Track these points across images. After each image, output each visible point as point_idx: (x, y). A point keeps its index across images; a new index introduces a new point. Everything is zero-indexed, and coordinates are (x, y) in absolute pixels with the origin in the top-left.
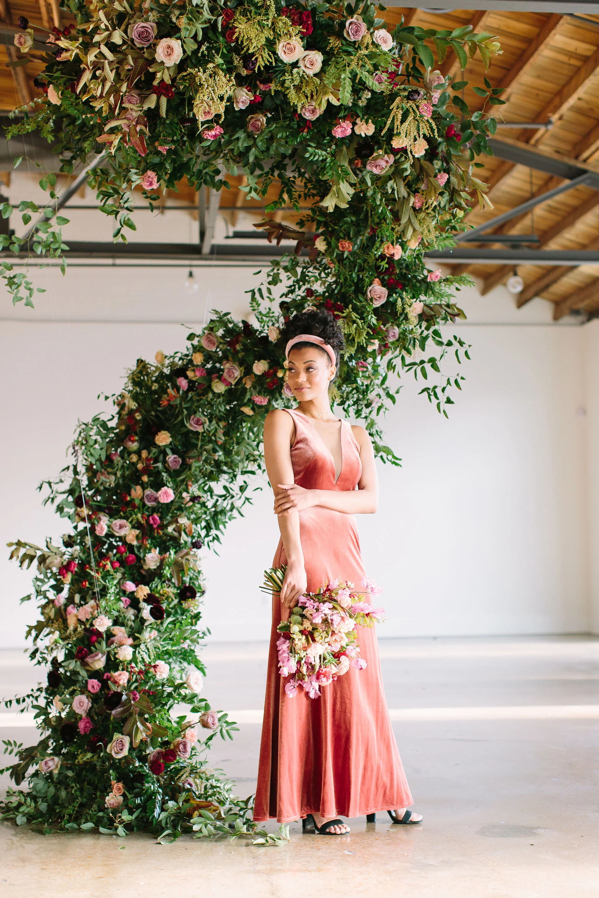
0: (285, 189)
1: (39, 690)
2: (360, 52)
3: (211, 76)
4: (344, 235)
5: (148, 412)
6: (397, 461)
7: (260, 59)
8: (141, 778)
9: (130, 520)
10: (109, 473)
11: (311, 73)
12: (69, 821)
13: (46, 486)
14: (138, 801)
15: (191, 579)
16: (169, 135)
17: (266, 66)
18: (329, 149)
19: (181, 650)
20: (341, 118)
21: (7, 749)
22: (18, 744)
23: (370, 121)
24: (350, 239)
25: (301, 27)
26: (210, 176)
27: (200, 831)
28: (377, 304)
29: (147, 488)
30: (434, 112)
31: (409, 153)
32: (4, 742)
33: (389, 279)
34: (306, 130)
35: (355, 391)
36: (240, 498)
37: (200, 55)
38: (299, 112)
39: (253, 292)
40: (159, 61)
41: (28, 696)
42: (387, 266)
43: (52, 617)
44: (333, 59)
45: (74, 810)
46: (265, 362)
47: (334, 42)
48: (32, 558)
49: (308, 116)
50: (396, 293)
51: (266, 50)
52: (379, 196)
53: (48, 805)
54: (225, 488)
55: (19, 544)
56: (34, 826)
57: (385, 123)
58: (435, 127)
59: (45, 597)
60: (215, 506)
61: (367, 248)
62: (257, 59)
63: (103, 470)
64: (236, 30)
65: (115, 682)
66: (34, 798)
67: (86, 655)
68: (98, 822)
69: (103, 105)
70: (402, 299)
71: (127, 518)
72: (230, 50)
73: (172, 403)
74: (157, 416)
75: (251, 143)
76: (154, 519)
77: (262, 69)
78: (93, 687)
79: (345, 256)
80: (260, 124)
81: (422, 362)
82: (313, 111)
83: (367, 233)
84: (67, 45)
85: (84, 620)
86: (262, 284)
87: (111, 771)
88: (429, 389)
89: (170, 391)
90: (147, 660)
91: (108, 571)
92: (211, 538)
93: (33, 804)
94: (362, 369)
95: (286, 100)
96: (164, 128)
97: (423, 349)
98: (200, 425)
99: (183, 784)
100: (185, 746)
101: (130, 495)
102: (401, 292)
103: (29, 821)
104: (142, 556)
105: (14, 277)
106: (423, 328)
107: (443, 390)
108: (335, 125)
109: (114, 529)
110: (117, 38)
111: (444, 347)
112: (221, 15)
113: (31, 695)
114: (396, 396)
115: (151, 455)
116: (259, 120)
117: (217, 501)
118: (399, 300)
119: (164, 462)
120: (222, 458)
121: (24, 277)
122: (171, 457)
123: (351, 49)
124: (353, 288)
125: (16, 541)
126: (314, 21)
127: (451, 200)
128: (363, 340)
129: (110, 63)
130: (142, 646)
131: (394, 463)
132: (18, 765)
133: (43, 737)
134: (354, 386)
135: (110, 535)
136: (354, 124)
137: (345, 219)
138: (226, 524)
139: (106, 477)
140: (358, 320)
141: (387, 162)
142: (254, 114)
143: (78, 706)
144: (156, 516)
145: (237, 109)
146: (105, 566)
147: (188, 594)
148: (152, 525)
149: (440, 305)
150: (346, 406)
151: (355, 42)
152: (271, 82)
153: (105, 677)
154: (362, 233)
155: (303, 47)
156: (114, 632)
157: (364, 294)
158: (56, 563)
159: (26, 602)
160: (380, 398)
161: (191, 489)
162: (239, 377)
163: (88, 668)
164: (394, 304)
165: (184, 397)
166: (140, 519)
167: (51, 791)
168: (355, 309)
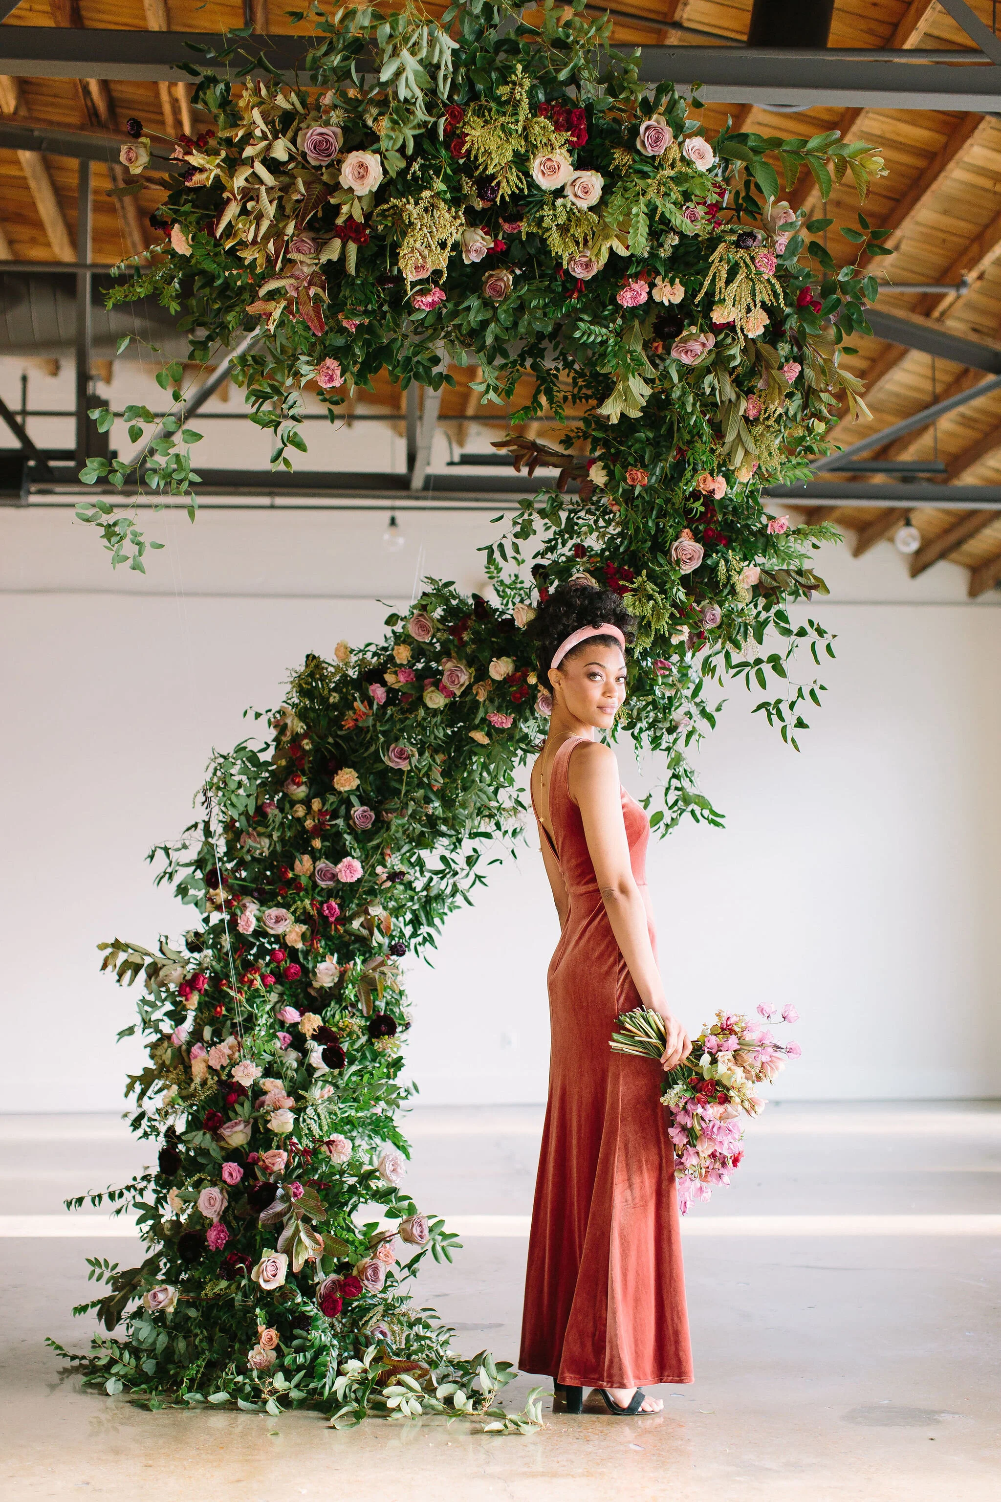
0: (542, 388)
1: (145, 1178)
2: (661, 172)
3: (426, 210)
4: (636, 461)
6: (718, 819)
7: (504, 184)
8: (305, 1322)
9: (292, 909)
10: (260, 835)
11: (584, 205)
12: (190, 1390)
13: (160, 853)
14: (300, 1359)
15: (387, 1004)
16: (360, 302)
17: (513, 195)
18: (611, 325)
19: (371, 1117)
20: (630, 276)
21: (93, 1272)
22: (111, 1265)
23: (677, 280)
24: (644, 466)
25: (569, 133)
26: (424, 366)
27: (398, 1409)
28: (687, 569)
29: (320, 859)
30: (779, 267)
31: (739, 331)
32: (89, 1261)
33: (706, 530)
34: (575, 295)
35: (651, 707)
36: (468, 875)
37: (409, 177)
38: (565, 267)
39: (490, 549)
40: (346, 187)
41: (128, 1188)
42: (702, 509)
43: (168, 1062)
44: (619, 184)
45: (197, 1372)
46: (509, 660)
47: (621, 158)
48: (137, 968)
49: (579, 273)
50: (717, 552)
51: (514, 169)
52: (691, 399)
53: (157, 1364)
54: (443, 859)
55: (117, 945)
56: (134, 1397)
57: (701, 285)
58: (779, 290)
59: (158, 1031)
60: (427, 887)
61: (671, 479)
62: (499, 183)
63: (250, 829)
64: (467, 139)
65: (266, 1168)
66: (136, 1352)
67: (221, 1123)
68: (237, 1391)
69: (257, 256)
70: (727, 561)
71: (287, 906)
72: (458, 170)
73: (360, 724)
74: (336, 745)
75: (489, 314)
76: (330, 908)
77: (507, 199)
78: (231, 1174)
79: (637, 493)
80: (503, 285)
81: (758, 661)
82: (587, 266)
83: (672, 457)
84: (202, 162)
85: (218, 1068)
86: (504, 537)
87: (258, 1311)
88: (768, 704)
89: (358, 704)
90: (317, 1133)
91: (257, 990)
92: (420, 939)
93: (133, 1362)
94: (662, 672)
95: (544, 248)
96: (353, 291)
97: (760, 641)
98: (405, 759)
99: (372, 1332)
100: (376, 1271)
101: (293, 869)
102: (724, 550)
103: (126, 1389)
104: (310, 966)
105: (115, 524)
106: (760, 608)
107: (792, 706)
108: (622, 287)
109: (268, 923)
110: (280, 152)
111: (793, 637)
112: (443, 115)
113: (133, 1186)
114: (715, 714)
115: (327, 807)
116: (502, 279)
117: (431, 879)
118: (722, 562)
119: (348, 817)
120: (439, 812)
121: (131, 524)
122: (358, 810)
123: (647, 168)
124: (649, 544)
125: (112, 941)
126: (590, 126)
127: (805, 406)
128: (663, 625)
129: (269, 190)
130: (310, 1111)
131: (712, 822)
132: (111, 1298)
133: (151, 1254)
134: (650, 698)
135: (259, 933)
136: (652, 286)
137: (637, 435)
138: (445, 917)
139: (255, 841)
140: (657, 595)
141: (704, 345)
142: (493, 269)
143: (207, 1205)
144: (333, 903)
145: (467, 262)
146: (251, 982)
147: (383, 1028)
148: (327, 917)
149: (787, 572)
150: (636, 731)
151: (654, 158)
152: (521, 220)
153: (250, 1160)
154: (663, 457)
155: (572, 165)
156: (265, 1088)
157: (667, 553)
158: (174, 975)
159: (126, 1039)
160: (690, 718)
161: (389, 861)
162: (467, 683)
163: (222, 1144)
164: (714, 569)
165: (380, 716)
166: (309, 907)
167: (163, 1340)
168: (651, 577)
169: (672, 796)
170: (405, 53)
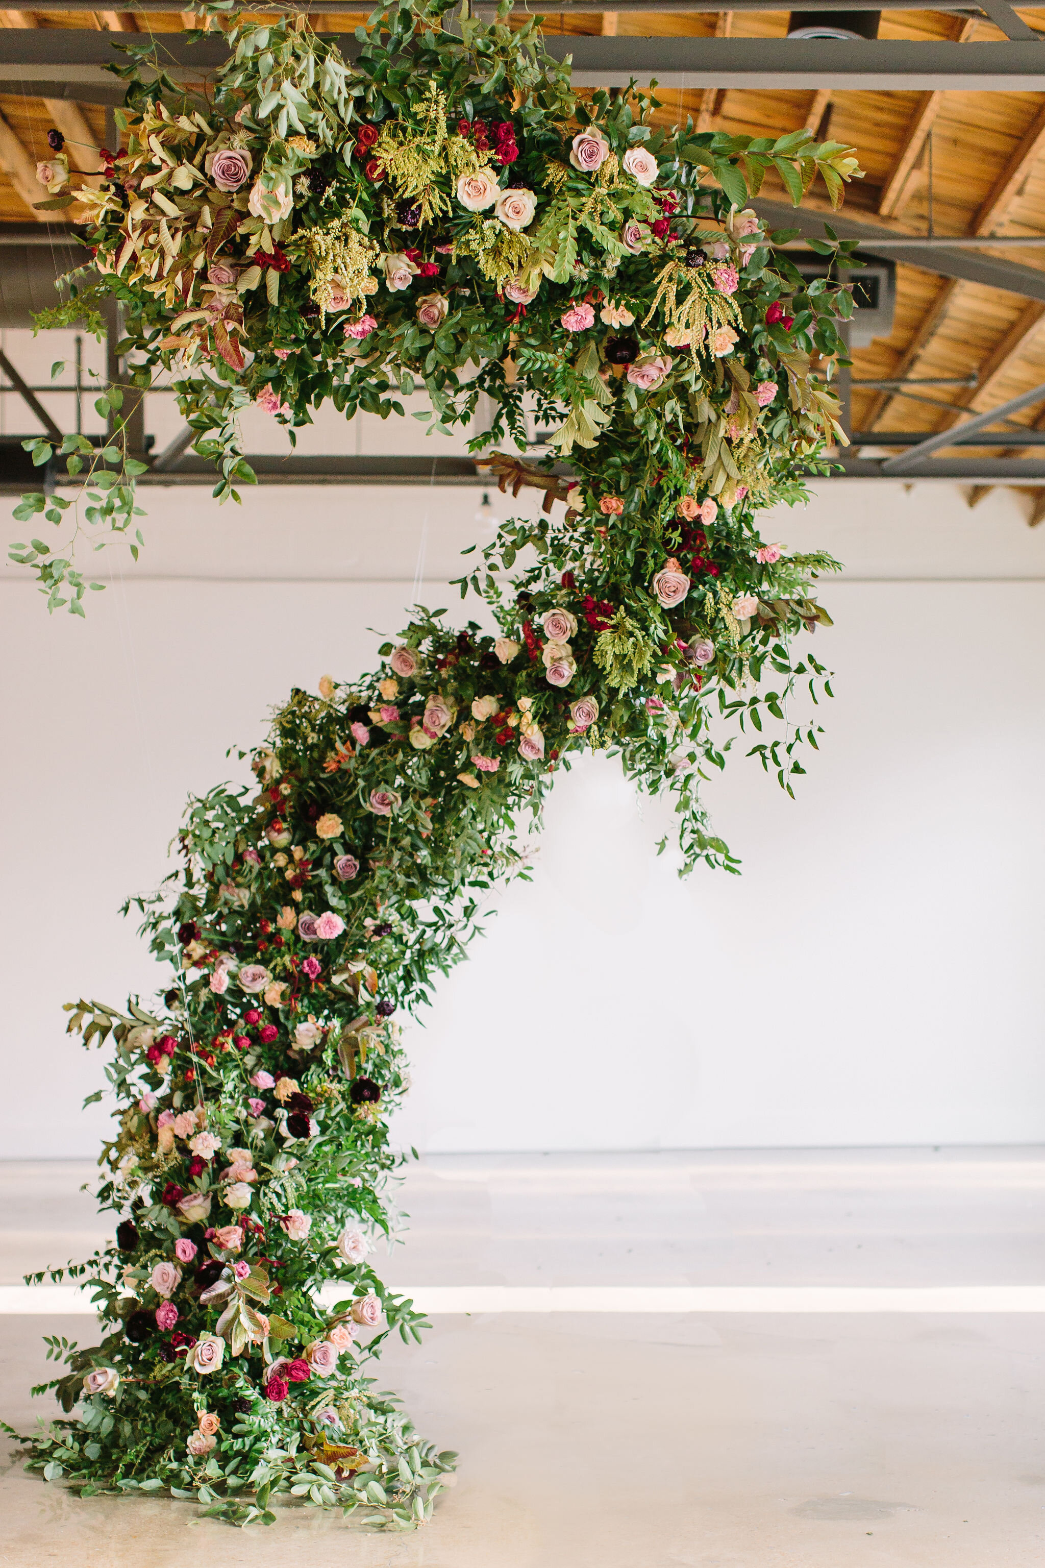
0: (504, 411)
1: (108, 1253)
2: (597, 189)
3: (338, 238)
4: (610, 487)
5: (302, 781)
6: (734, 865)
7: (426, 207)
8: (245, 1406)
9: (271, 966)
10: (238, 885)
11: (516, 225)
12: (125, 1476)
13: (134, 906)
14: (238, 1446)
15: (375, 1065)
16: (288, 331)
17: (436, 218)
18: (560, 350)
19: (347, 1189)
20: (576, 299)
21: (51, 1351)
22: (70, 1343)
23: (623, 302)
24: (619, 493)
25: (493, 151)
26: (371, 394)
28: (670, 603)
29: (302, 911)
30: (740, 283)
31: (694, 355)
32: (46, 1339)
33: (695, 559)
34: (516, 320)
35: (644, 750)
36: (466, 926)
37: (322, 203)
38: (500, 291)
39: (464, 582)
40: (255, 215)
41: (91, 1263)
42: (680, 540)
43: (133, 1131)
44: (554, 202)
45: (137, 1456)
46: (493, 699)
47: (554, 173)
48: (104, 1032)
49: (516, 297)
50: (704, 584)
51: (437, 191)
52: (655, 426)
53: (101, 1448)
54: (437, 910)
55: (82, 1007)
56: (73, 1482)
57: (649, 307)
58: (738, 310)
59: (130, 1096)
60: (420, 940)
61: (649, 509)
62: (420, 207)
63: (229, 880)
64: (379, 163)
65: (220, 1246)
66: (82, 1437)
67: (180, 1197)
68: (173, 1478)
69: (164, 290)
70: (715, 593)
71: (265, 962)
72: (375, 195)
73: (344, 766)
74: (319, 789)
75: (428, 341)
76: (311, 964)
77: (431, 223)
78: (184, 1251)
79: (610, 522)
80: (437, 312)
81: (754, 701)
82: (525, 291)
83: (647, 483)
84: (92, 197)
85: (184, 1137)
86: (478, 569)
87: (196, 1395)
88: (765, 747)
89: (339, 746)
90: (279, 1207)
91: (229, 1054)
92: (413, 996)
93: (76, 1446)
94: (653, 711)
95: (479, 273)
96: (279, 320)
97: (758, 679)
98: (388, 805)
99: (318, 1417)
100: (325, 1354)
101: (274, 921)
102: (713, 581)
103: (66, 1473)
104: (290, 1027)
105: (51, 565)
106: (757, 642)
107: (789, 749)
108: (564, 311)
109: (244, 981)
110: (184, 179)
111: (792, 674)
112: (349, 139)
113: (96, 1261)
114: (725, 755)
115: (307, 856)
116: (436, 305)
117: (424, 932)
118: (710, 595)
119: (332, 866)
120: (428, 861)
121: (67, 565)
122: (342, 859)
123: (581, 186)
124: (629, 576)
125: (78, 1002)
126: (521, 140)
127: (790, 427)
128: (646, 664)
129: (172, 221)
130: (274, 1184)
131: (728, 868)
132: (69, 1378)
133: (107, 1334)
134: (644, 740)
135: (237, 992)
136: (598, 308)
137: (612, 459)
138: (449, 970)
139: (233, 892)
140: (637, 632)
141: (661, 369)
142: (426, 295)
143: (160, 1280)
145: (392, 290)
146: (222, 1045)
147: (366, 1093)
148: (307, 975)
149: (787, 602)
151: (589, 174)
152: (451, 242)
153: (207, 1236)
154: (640, 483)
155: (500, 184)
156: (231, 1159)
157: (647, 586)
158: (146, 1037)
159: (93, 1105)
160: (692, 759)
162: (449, 724)
163: (181, 1219)
164: (701, 602)
165: (363, 757)
166: (288, 963)
167: (108, 1424)
168: (629, 611)
169: (688, 839)
170: (286, 85)
